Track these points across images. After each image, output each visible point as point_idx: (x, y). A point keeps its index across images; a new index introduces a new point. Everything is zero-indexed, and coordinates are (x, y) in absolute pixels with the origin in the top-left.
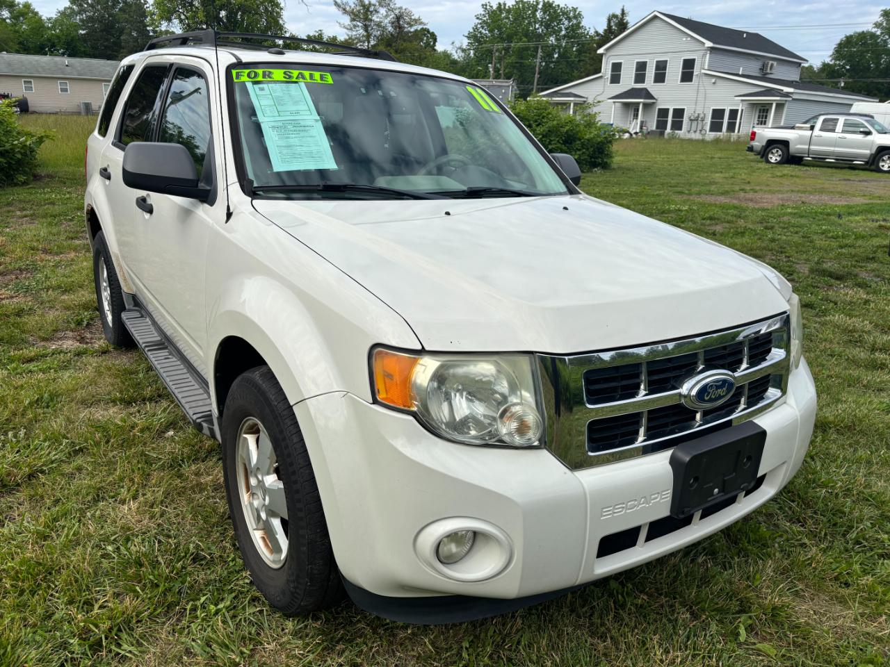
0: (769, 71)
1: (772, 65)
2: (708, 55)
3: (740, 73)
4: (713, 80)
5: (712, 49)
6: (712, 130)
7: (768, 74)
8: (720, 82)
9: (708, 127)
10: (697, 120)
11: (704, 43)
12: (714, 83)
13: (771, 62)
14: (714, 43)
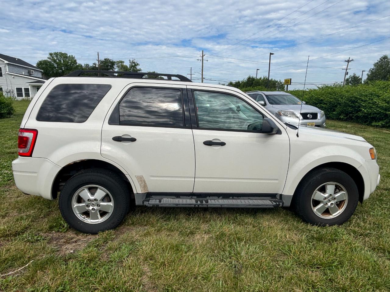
0: (31, 73)
1: (32, 72)
2: (7, 66)
3: (23, 74)
4: (13, 76)
5: (8, 64)
6: (18, 96)
7: (31, 74)
8: (16, 78)
9: (16, 95)
10: (10, 92)
11: (4, 62)
12: (13, 78)
13: (31, 70)
14: (9, 62)
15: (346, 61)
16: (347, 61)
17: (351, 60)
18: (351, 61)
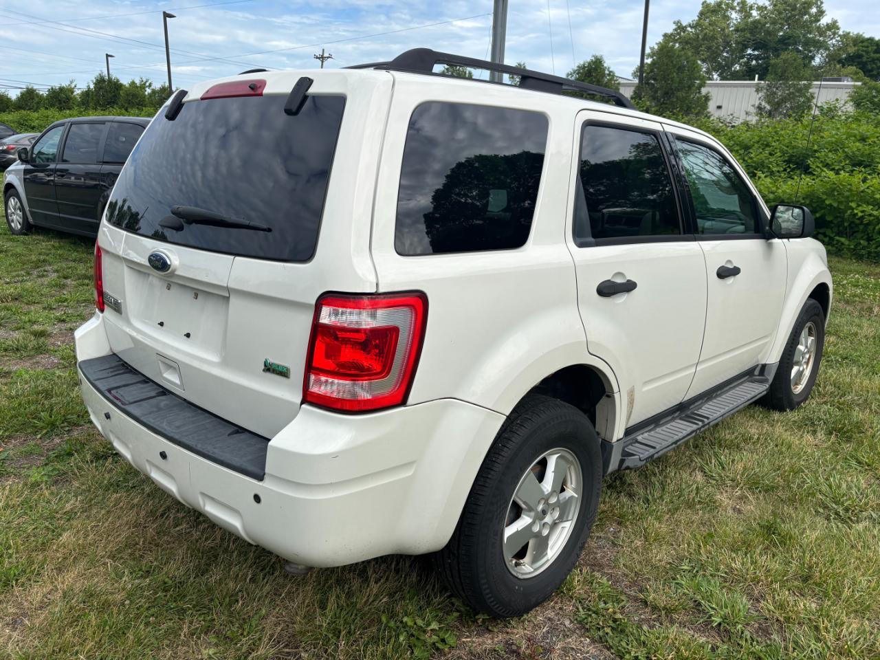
15: (317, 58)
16: (319, 58)
17: (328, 55)
18: (328, 58)
